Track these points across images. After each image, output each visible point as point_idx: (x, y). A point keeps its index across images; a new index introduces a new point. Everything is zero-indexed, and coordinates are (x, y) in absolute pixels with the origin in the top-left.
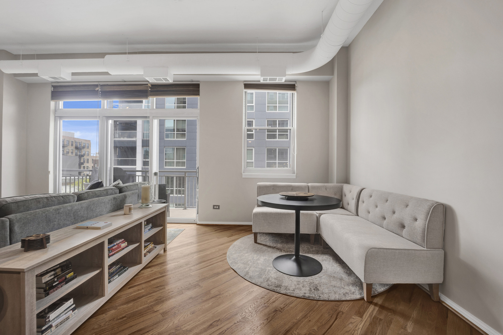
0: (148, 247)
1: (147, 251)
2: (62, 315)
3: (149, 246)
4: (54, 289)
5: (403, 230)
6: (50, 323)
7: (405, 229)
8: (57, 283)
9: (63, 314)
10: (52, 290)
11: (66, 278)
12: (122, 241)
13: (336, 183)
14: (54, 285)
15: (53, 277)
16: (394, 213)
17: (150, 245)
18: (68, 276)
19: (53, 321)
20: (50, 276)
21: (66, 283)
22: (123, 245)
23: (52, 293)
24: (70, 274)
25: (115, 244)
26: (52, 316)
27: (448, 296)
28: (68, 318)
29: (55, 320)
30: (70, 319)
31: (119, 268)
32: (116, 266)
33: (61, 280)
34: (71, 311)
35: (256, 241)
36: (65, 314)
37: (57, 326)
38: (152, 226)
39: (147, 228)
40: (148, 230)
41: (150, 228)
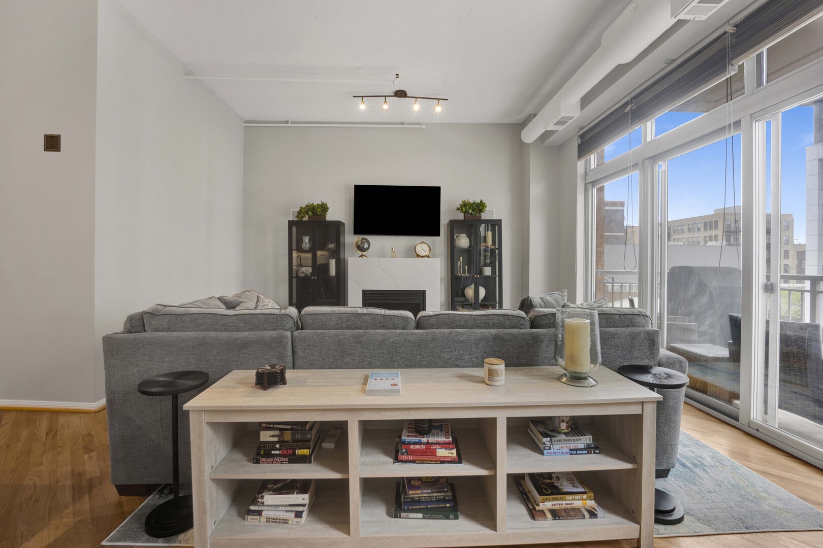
0: (561, 499)
1: (555, 507)
2: (280, 508)
3: (570, 497)
4: (268, 460)
6: (262, 508)
8: (278, 452)
9: (283, 508)
10: (265, 459)
11: (294, 454)
12: (445, 443)
14: (273, 452)
15: (276, 439)
17: (579, 497)
18: (300, 452)
19: (266, 508)
20: (273, 436)
21: (290, 462)
22: (442, 452)
23: (264, 462)
24: (303, 450)
25: (424, 440)
26: (269, 499)
28: (285, 521)
29: (269, 509)
30: (288, 525)
31: (439, 501)
32: (432, 492)
33: (285, 452)
34: (293, 515)
36: (286, 511)
37: (268, 520)
38: (593, 446)
39: (565, 442)
40: (571, 450)
41: (581, 446)
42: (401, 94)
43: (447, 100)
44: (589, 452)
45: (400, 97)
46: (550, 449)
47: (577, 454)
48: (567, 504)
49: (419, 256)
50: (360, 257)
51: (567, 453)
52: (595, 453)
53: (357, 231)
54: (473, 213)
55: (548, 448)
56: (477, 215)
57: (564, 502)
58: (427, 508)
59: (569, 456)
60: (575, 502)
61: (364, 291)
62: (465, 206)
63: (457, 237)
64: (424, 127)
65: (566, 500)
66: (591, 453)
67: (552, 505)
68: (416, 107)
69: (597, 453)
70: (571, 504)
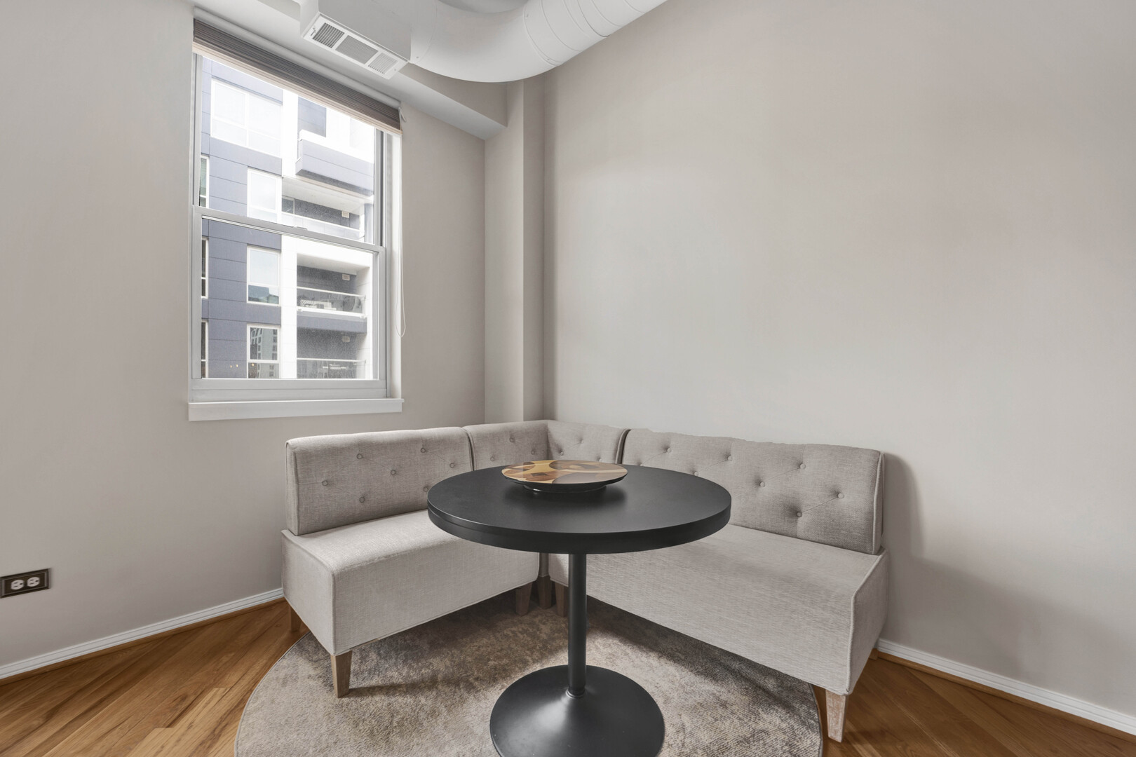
5: (796, 522)
7: (800, 519)
13: (524, 421)
16: (758, 483)
27: (909, 642)
35: (345, 690)
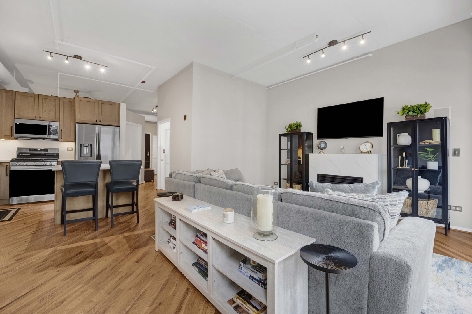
1: (241, 305)
4: (171, 225)
6: (170, 242)
17: (253, 309)
20: (174, 218)
21: (174, 228)
25: (201, 237)
30: (171, 250)
31: (206, 269)
32: (205, 264)
34: (173, 247)
36: (173, 245)
38: (263, 282)
39: (249, 270)
40: (250, 276)
41: (257, 277)
42: (333, 43)
43: (370, 32)
44: (259, 284)
45: (334, 45)
46: (242, 269)
47: (252, 280)
48: (247, 309)
49: (362, 152)
50: (319, 153)
51: (248, 277)
52: (261, 286)
53: (319, 137)
54: (414, 114)
55: (241, 268)
56: (419, 115)
57: (245, 306)
58: (201, 269)
59: (248, 279)
60: (250, 310)
61: (318, 175)
62: (406, 110)
63: (399, 136)
64: (371, 55)
65: (246, 305)
66: (260, 285)
67: (240, 303)
68: (345, 47)
69: (262, 287)
70: (248, 310)
